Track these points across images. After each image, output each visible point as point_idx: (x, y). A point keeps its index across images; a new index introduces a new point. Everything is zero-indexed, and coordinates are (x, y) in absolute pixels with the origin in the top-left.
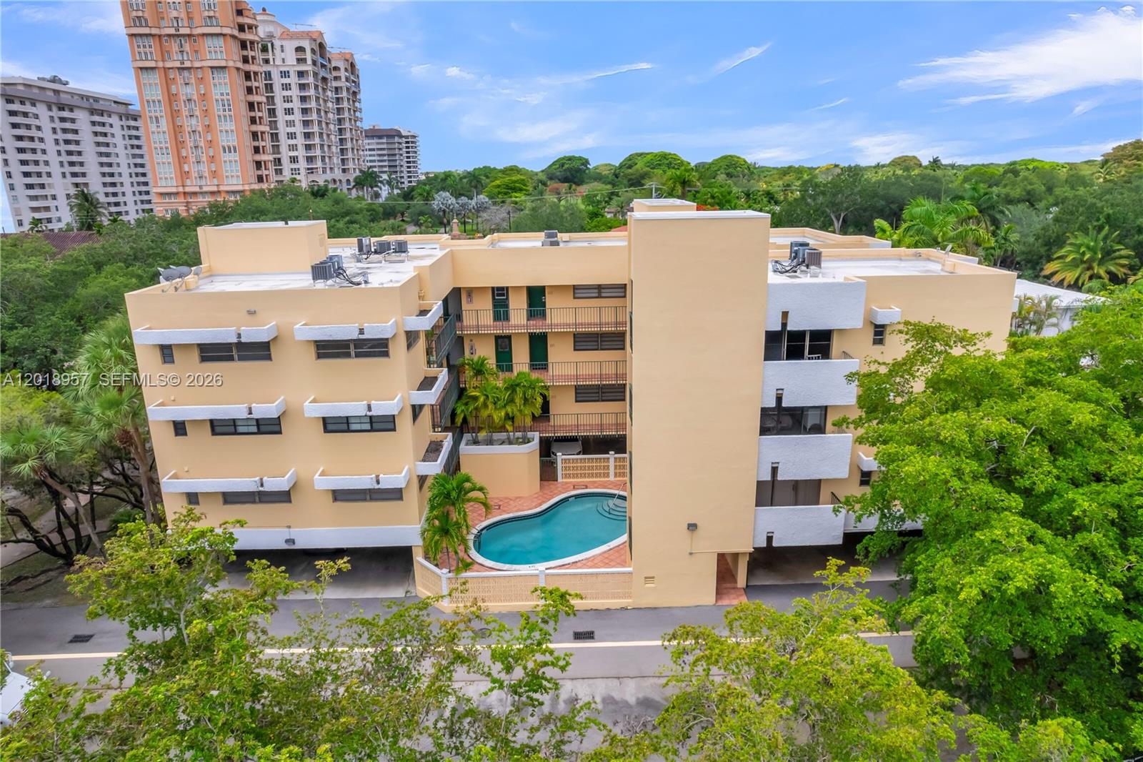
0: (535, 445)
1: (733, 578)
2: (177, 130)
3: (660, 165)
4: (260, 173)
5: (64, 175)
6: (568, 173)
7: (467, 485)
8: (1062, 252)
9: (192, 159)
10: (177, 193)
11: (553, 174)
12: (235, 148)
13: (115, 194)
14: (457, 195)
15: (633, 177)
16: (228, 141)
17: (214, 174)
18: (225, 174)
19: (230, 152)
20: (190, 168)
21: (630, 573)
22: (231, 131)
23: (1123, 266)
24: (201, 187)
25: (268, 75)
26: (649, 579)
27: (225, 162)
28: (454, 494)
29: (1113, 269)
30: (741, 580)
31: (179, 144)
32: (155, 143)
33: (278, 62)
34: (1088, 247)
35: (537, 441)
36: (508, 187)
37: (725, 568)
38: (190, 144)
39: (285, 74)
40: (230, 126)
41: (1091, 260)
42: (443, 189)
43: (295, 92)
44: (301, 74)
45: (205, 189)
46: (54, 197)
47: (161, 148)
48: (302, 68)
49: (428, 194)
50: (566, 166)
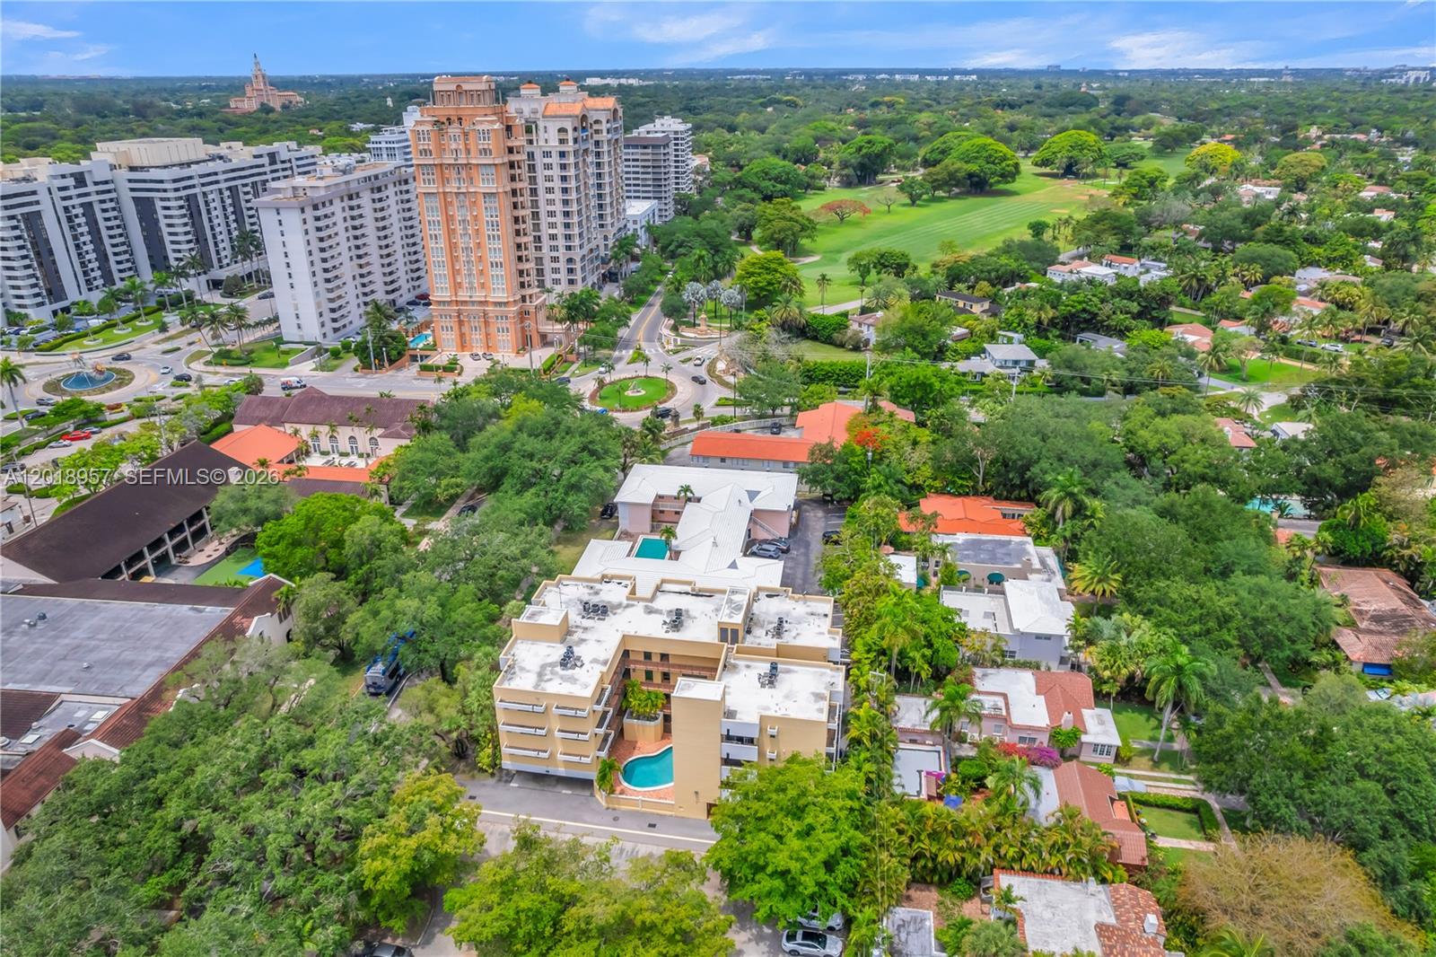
2: (452, 247)
3: (976, 158)
6: (866, 160)
9: (464, 272)
10: (449, 303)
15: (939, 177)
16: (495, 257)
17: (483, 286)
18: (492, 287)
19: (497, 266)
20: (462, 279)
21: (673, 804)
22: (499, 250)
23: (1113, 587)
24: (471, 297)
25: (531, 156)
26: (681, 807)
27: (493, 276)
31: (454, 259)
33: (542, 143)
35: (662, 717)
38: (463, 258)
39: (547, 154)
40: (497, 245)
43: (556, 172)
44: (562, 154)
45: (474, 299)
47: (438, 262)
48: (563, 148)
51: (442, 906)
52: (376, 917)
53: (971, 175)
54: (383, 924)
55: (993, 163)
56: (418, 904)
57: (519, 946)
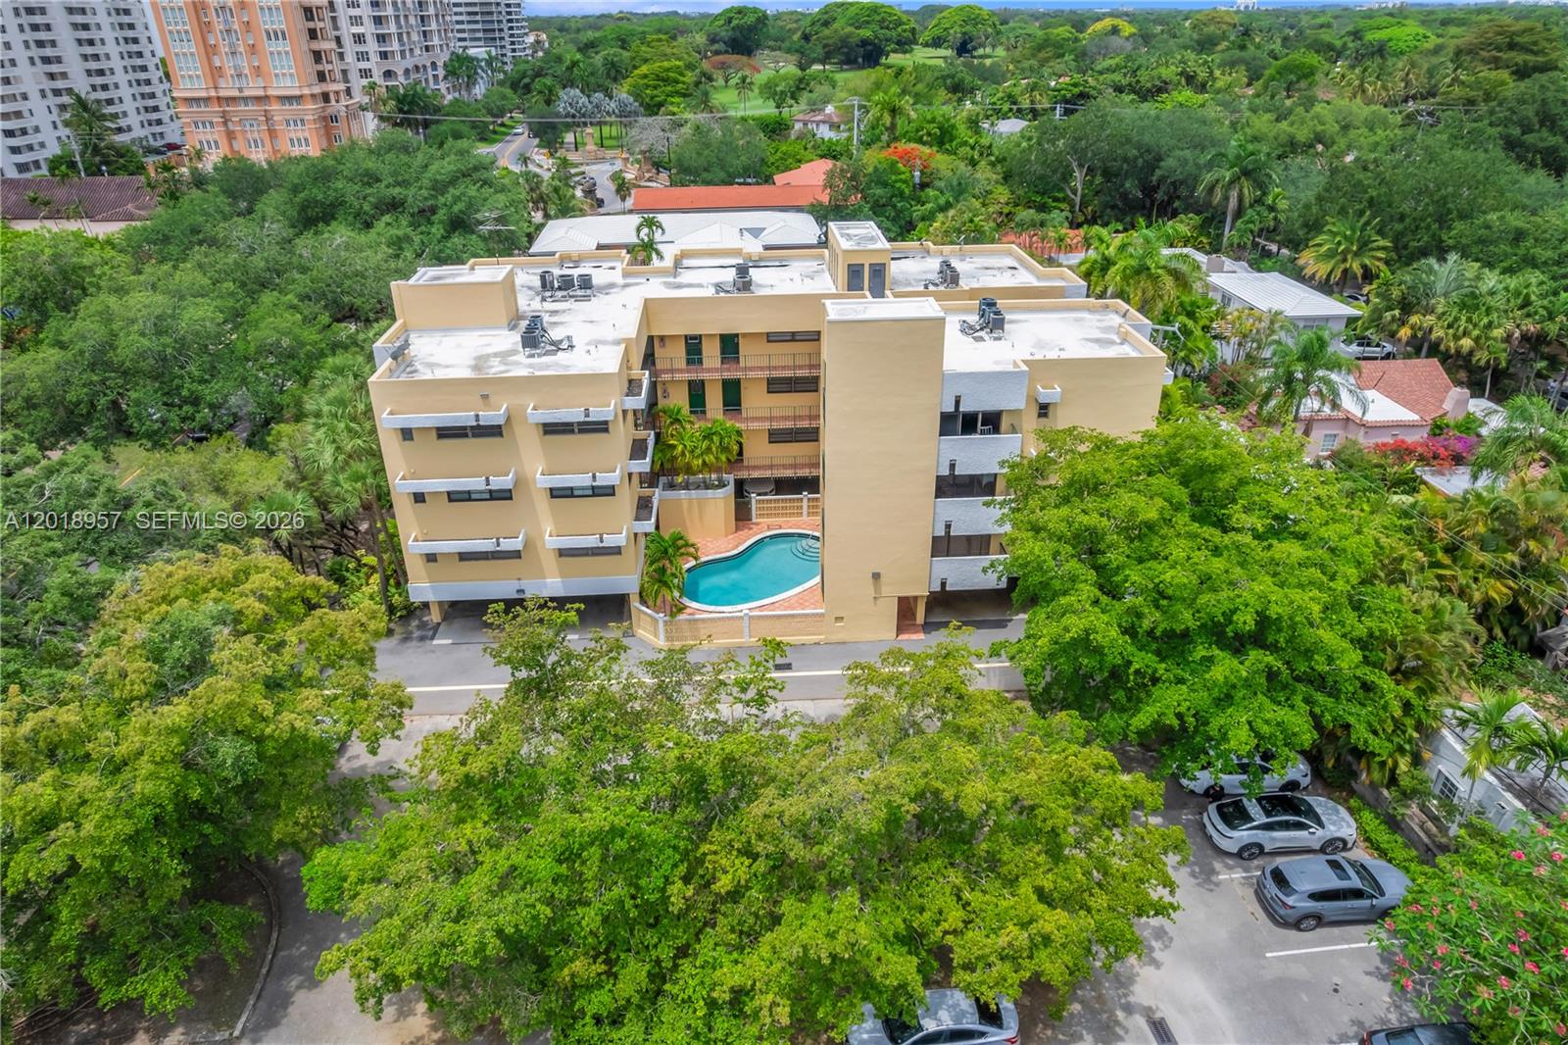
0: (731, 488)
1: (914, 616)
2: (197, 5)
3: (868, 22)
4: (320, 67)
5: (32, 60)
6: (738, 33)
7: (681, 542)
8: (1318, 240)
9: (224, 49)
10: (207, 100)
11: (716, 35)
12: (283, 33)
13: (105, 87)
14: (587, 90)
15: (831, 42)
16: (272, 22)
17: (258, 71)
18: (273, 72)
19: (277, 38)
20: (222, 61)
21: (822, 615)
22: (276, 7)
23: (1379, 259)
24: (240, 90)
26: (839, 619)
27: (272, 53)
28: (670, 551)
29: (1367, 262)
30: (920, 617)
31: (205, 28)
32: (169, 24)
34: (1345, 237)
35: (732, 483)
36: (658, 78)
37: (905, 609)
38: (219, 26)
41: (1345, 253)
42: (572, 84)
45: (247, 93)
46: (25, 97)
47: (178, 32)
49: (550, 91)
50: (735, 22)
51: (301, 908)
52: (80, 982)
53: (864, 43)
54: (107, 998)
55: (887, 28)
56: (223, 918)
57: (578, 966)
